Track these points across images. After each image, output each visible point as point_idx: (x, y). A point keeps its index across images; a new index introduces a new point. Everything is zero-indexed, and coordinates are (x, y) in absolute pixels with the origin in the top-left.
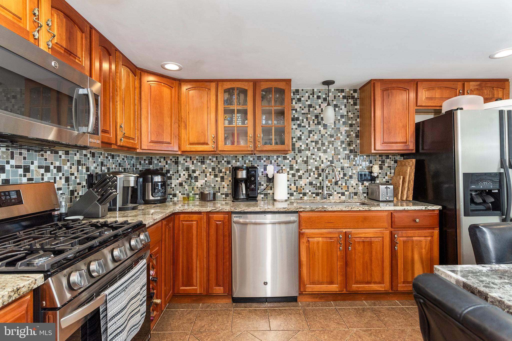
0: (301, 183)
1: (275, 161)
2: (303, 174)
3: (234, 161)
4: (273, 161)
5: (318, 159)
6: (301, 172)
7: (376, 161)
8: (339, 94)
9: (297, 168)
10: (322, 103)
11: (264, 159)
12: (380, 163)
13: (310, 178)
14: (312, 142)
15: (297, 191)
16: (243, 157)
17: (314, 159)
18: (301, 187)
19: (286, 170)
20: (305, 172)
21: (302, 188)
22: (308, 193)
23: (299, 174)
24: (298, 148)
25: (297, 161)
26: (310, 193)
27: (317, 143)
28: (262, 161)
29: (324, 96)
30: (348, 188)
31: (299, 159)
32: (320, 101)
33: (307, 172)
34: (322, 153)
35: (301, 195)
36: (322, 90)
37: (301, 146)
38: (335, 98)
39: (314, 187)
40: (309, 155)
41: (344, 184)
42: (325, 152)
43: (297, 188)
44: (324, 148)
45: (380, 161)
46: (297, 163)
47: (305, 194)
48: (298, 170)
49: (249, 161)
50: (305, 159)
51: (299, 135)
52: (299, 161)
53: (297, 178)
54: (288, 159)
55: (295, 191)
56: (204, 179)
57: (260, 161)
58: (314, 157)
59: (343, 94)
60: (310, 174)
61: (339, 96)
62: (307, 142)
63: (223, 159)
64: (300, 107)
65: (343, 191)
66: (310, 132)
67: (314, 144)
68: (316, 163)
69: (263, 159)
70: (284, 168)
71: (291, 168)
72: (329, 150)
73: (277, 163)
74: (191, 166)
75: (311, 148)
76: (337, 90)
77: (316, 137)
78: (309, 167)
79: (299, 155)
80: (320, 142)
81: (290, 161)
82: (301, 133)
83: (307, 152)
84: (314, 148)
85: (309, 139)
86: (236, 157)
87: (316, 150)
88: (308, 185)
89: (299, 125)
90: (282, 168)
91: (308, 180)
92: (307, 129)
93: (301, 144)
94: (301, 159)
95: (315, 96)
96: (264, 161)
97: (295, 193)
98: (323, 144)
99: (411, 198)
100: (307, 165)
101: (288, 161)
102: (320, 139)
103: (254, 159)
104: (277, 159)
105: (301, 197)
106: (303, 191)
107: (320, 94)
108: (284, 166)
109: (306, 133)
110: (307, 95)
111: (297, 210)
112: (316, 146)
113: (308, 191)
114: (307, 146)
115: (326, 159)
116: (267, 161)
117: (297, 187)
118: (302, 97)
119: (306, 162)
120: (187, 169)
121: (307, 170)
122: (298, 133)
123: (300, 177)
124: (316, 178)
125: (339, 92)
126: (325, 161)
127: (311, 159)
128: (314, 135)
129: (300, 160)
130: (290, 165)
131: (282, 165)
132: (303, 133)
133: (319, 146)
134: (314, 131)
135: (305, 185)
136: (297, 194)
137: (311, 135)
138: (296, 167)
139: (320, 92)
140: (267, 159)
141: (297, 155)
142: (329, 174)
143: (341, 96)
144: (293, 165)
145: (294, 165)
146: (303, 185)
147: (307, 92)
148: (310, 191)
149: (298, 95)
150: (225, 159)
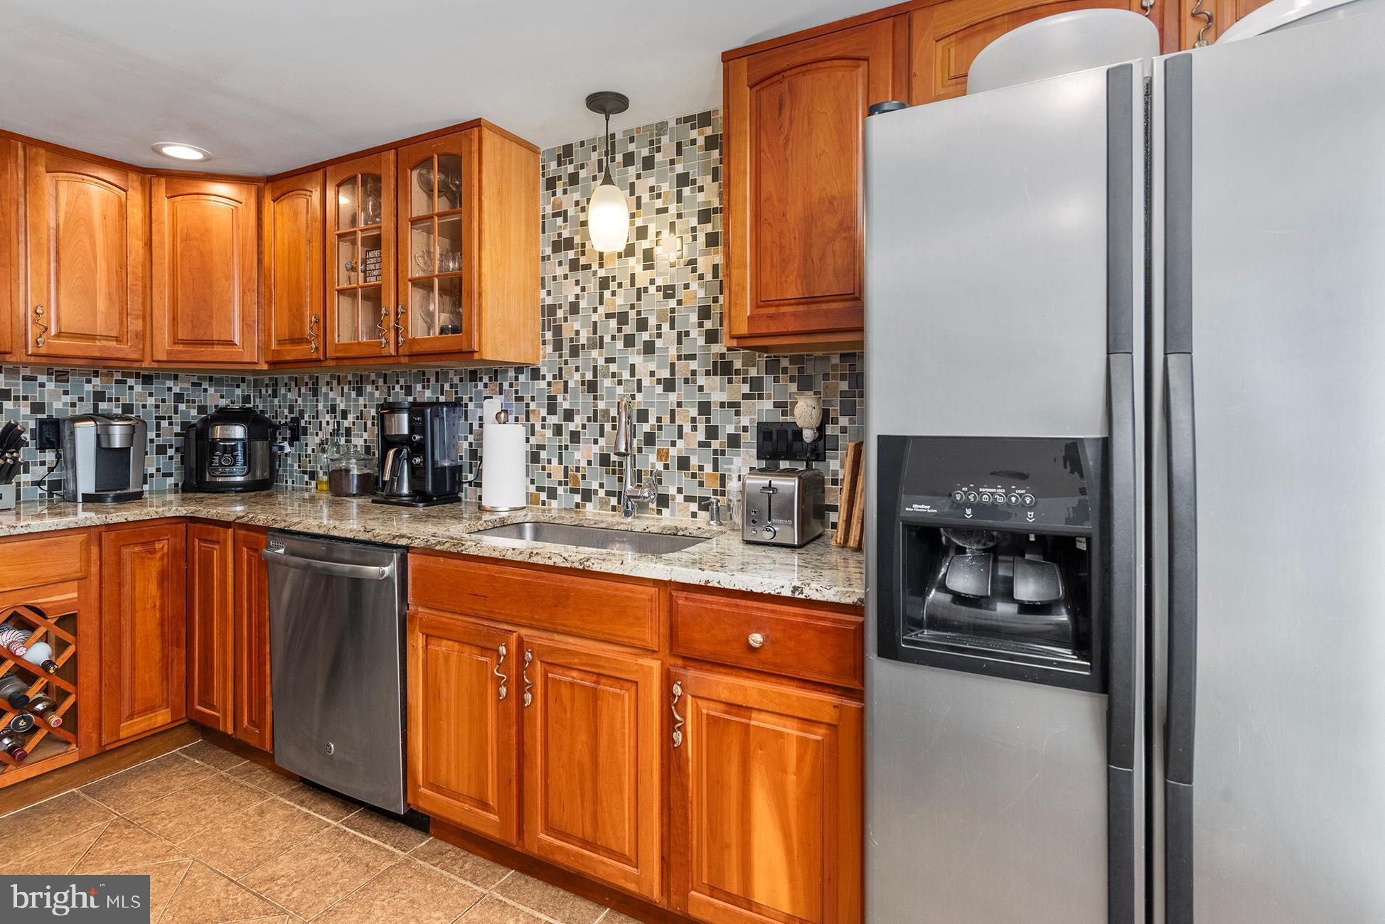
0: (577, 455)
1: (511, 385)
2: (584, 427)
3: (419, 387)
4: (506, 386)
5: (626, 375)
6: (578, 420)
7: (826, 377)
8: (694, 134)
9: (566, 405)
10: (639, 176)
11: (486, 379)
12: (844, 386)
13: (602, 441)
14: (609, 316)
15: (566, 483)
16: (437, 373)
17: (614, 375)
18: (578, 469)
19: (536, 413)
20: (589, 419)
21: (579, 475)
22: (596, 492)
23: (572, 426)
24: (571, 340)
25: (566, 383)
26: (602, 493)
27: (623, 318)
28: (481, 386)
29: (645, 152)
30: (723, 484)
31: (572, 376)
32: (632, 170)
33: (595, 420)
34: (638, 353)
35: (578, 498)
36: (638, 130)
37: (577, 333)
38: (679, 152)
39: (614, 472)
40: (601, 362)
41: (708, 468)
42: (649, 348)
43: (566, 475)
44: (645, 336)
45: (843, 377)
46: (566, 391)
47: (587, 495)
48: (569, 415)
49: (452, 387)
50: (589, 376)
51: (572, 299)
52: (571, 384)
53: (566, 438)
54: (544, 376)
55: (560, 483)
56: (362, 437)
57: (476, 386)
58: (613, 368)
59: (709, 131)
60: (602, 427)
61: (693, 142)
62: (595, 317)
63: (398, 382)
64: (577, 203)
65: (707, 492)
66: (604, 283)
67: (613, 323)
68: (620, 390)
69: (481, 380)
70: (533, 406)
71: (552, 409)
72: (659, 343)
73: (517, 392)
74: (339, 400)
75: (607, 339)
76: (687, 119)
77: (619, 300)
78: (601, 405)
79: (573, 363)
80: (632, 315)
81: (549, 384)
82: (577, 290)
83: (595, 353)
84: (613, 338)
85: (601, 310)
86: (424, 374)
87: (620, 344)
88: (596, 465)
89: (574, 265)
90: (527, 405)
91: (596, 449)
92: (595, 273)
93: (577, 326)
94: (577, 376)
95: (619, 158)
96: (486, 385)
97: (560, 490)
98: (642, 325)
100: (595, 398)
101: (543, 384)
102: (632, 306)
103: (461, 380)
104: (517, 379)
105: (578, 505)
106: (582, 485)
107: (632, 147)
108: (533, 399)
109: (593, 287)
110: (595, 156)
111: (395, 542)
112: (620, 330)
113: (595, 485)
114: (595, 332)
115: (652, 374)
116: (491, 386)
117: (566, 468)
118: (582, 166)
119: (592, 387)
120: (333, 409)
121: (595, 411)
122: (571, 291)
123: (575, 437)
125: (693, 127)
126: (646, 382)
127: (605, 376)
128: (614, 294)
129: (574, 380)
130: (550, 398)
131: (527, 399)
132: (583, 289)
133: (629, 329)
134: (614, 278)
135: (589, 463)
136: (565, 491)
137: (607, 294)
138: (564, 403)
139: (632, 140)
140: (490, 379)
141: (566, 363)
142: (660, 428)
143: (701, 141)
144: (555, 398)
145: (560, 398)
146: (583, 464)
147: (594, 149)
148: (602, 485)
149: (571, 162)
150: (402, 382)
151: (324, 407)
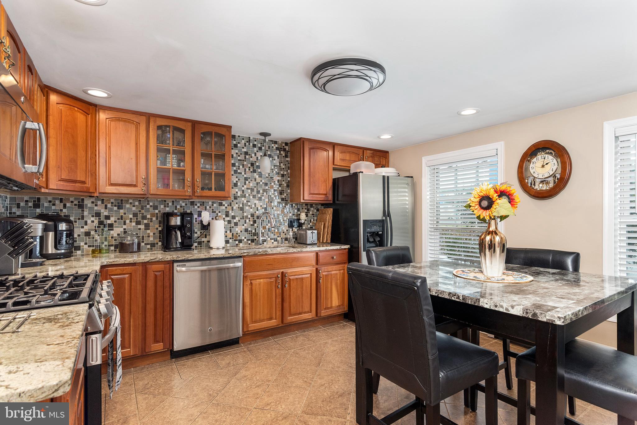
0: (237, 229)
1: (210, 207)
2: (239, 221)
3: (162, 206)
4: (208, 207)
5: (253, 206)
6: (237, 219)
7: (302, 209)
8: (273, 145)
9: (233, 214)
10: (257, 151)
11: (198, 205)
12: (306, 211)
13: (245, 225)
14: (247, 189)
15: (233, 238)
16: (173, 201)
17: (249, 206)
18: (237, 234)
19: (221, 217)
20: (241, 219)
21: (238, 235)
22: (243, 240)
23: (235, 221)
24: (235, 194)
25: (232, 208)
26: (245, 240)
27: (252, 190)
28: (196, 207)
29: (259, 145)
30: (280, 234)
31: (235, 206)
32: (255, 149)
33: (243, 219)
34: (257, 200)
35: (237, 242)
36: (257, 139)
37: (237, 192)
38: (269, 148)
39: (249, 234)
40: (245, 202)
41: (276, 231)
42: (260, 199)
43: (233, 236)
44: (259, 196)
45: (306, 209)
46: (232, 210)
47: (240, 241)
48: (234, 217)
49: (181, 207)
50: (241, 206)
51: (235, 182)
52: (234, 208)
53: (233, 225)
54: (224, 205)
55: (230, 238)
56: (123, 227)
57: (194, 207)
58: (249, 204)
59: (277, 146)
60: (245, 221)
61: (273, 147)
62: (243, 188)
63: (148, 204)
64: (237, 153)
65: (276, 236)
66: (246, 179)
67: (249, 191)
68: (251, 210)
69: (196, 205)
70: (219, 214)
71: (227, 215)
72: (263, 198)
73: (213, 210)
74: (103, 210)
75: (247, 195)
76: (271, 141)
77: (251, 185)
78: (245, 214)
79: (235, 201)
80: (255, 189)
81: (226, 207)
82: (237, 179)
83: (243, 199)
84: (249, 195)
85: (245, 186)
86: (165, 201)
87: (251, 197)
88: (243, 232)
89: (236, 172)
90: (217, 214)
91: (243, 227)
92: (243, 175)
93: (237, 190)
94: (237, 205)
95: (251, 144)
96: (198, 207)
97: (230, 241)
98: (258, 192)
99: (329, 241)
100: (243, 212)
101: (224, 208)
102: (255, 187)
103: (186, 204)
104: (213, 205)
105: (237, 244)
106: (238, 238)
107: (255, 143)
108: (219, 212)
109: (242, 180)
110: (243, 141)
112: (251, 193)
113: (243, 238)
114: (243, 193)
115: (261, 206)
116: (201, 207)
117: (233, 234)
118: (239, 143)
119: (242, 209)
120: (98, 215)
121: (243, 217)
122: (234, 180)
123: (236, 224)
124: (252, 225)
125: (273, 143)
126: (259, 208)
127: (247, 206)
128: (249, 182)
129: (235, 207)
130: (226, 212)
131: (217, 212)
132: (239, 180)
133: (255, 193)
134: (249, 178)
135: (241, 232)
136: (233, 241)
137: (247, 182)
138: (232, 213)
139: (255, 141)
140: (201, 205)
141: (233, 201)
142: (263, 221)
143: (275, 148)
144: (228, 212)
145: (230, 212)
146: (239, 232)
147: (243, 139)
148: (245, 238)
149: (235, 140)
150: (151, 204)
151: (89, 213)
